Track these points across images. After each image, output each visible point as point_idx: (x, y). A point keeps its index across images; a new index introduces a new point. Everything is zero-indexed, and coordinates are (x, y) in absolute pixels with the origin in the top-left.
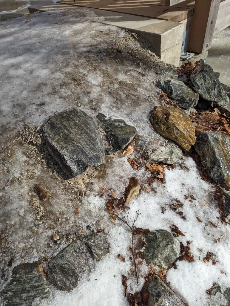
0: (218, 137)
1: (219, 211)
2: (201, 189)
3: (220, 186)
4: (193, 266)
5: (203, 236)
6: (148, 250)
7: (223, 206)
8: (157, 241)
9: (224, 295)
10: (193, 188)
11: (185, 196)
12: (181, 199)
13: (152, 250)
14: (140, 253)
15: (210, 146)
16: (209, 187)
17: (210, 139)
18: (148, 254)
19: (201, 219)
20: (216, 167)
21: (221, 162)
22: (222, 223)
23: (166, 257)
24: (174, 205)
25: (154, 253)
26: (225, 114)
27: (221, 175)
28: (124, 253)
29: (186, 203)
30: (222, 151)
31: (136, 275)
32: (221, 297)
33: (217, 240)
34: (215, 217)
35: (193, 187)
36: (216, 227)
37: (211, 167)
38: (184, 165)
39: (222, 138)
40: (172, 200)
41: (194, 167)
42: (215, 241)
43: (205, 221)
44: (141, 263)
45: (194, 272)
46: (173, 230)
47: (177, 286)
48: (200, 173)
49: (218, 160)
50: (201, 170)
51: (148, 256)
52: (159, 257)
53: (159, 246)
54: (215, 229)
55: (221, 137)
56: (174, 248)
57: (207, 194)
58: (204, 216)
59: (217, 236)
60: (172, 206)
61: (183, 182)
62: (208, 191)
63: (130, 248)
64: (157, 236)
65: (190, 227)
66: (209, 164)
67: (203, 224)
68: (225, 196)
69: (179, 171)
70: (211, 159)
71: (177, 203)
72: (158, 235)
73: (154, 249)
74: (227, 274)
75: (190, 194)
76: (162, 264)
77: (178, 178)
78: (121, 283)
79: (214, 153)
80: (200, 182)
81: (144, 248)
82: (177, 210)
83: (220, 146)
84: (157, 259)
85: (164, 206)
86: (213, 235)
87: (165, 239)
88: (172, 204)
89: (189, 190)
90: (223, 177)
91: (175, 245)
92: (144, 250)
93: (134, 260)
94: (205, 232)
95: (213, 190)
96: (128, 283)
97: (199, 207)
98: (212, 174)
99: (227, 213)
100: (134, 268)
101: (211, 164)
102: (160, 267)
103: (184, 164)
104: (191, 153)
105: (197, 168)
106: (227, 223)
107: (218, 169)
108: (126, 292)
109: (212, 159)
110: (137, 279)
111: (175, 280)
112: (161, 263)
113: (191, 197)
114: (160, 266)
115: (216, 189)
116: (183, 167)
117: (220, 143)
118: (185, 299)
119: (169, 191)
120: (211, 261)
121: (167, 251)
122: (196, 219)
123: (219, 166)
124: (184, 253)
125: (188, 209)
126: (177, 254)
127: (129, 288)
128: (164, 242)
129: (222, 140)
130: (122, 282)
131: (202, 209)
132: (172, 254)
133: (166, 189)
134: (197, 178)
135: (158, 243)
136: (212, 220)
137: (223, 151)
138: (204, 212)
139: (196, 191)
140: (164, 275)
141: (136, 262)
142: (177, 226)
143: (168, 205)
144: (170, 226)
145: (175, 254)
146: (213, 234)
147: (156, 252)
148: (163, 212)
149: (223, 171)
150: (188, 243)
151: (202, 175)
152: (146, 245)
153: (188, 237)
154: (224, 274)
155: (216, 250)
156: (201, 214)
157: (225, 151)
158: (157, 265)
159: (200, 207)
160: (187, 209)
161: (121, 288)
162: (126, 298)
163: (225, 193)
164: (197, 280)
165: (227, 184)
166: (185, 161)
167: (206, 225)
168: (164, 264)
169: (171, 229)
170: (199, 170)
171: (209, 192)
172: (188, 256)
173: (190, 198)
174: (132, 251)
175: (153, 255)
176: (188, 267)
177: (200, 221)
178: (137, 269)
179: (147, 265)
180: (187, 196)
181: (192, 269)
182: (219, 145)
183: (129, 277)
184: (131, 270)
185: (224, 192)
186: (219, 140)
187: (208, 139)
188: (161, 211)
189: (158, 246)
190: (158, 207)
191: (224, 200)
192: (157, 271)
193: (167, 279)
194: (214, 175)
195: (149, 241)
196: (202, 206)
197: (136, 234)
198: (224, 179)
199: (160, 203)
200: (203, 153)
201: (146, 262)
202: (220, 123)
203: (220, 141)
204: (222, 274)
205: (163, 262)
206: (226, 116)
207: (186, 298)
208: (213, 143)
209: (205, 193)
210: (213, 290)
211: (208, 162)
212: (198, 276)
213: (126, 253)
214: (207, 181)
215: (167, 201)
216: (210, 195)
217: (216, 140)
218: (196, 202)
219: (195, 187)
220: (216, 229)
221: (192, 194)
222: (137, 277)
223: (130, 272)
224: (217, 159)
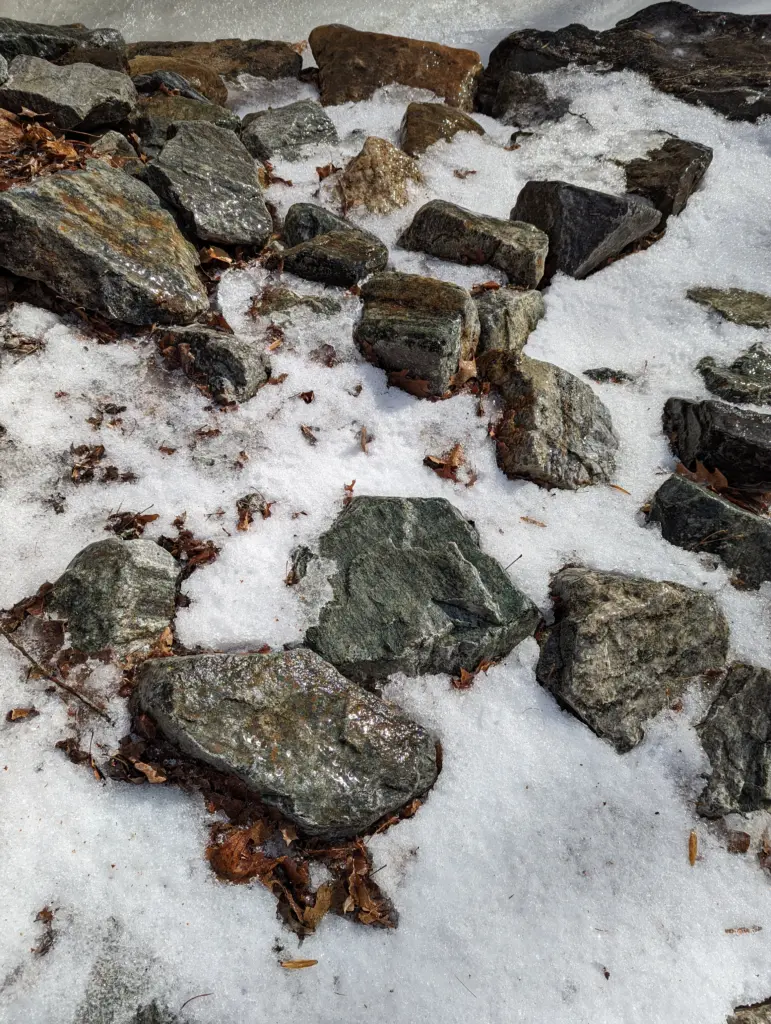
0: (41, 189)
1: (201, 390)
2: (119, 373)
3: (160, 328)
4: (224, 564)
5: (202, 480)
6: (80, 630)
7: (198, 370)
8: (87, 588)
9: (323, 556)
10: (96, 385)
11: (91, 420)
12: (86, 436)
13: (91, 619)
14: (66, 656)
15: (40, 231)
16: (138, 350)
17: (22, 208)
18: (88, 637)
19: (172, 443)
20: (105, 281)
21: (106, 259)
22: (223, 413)
23: (142, 602)
24: (79, 469)
25: (100, 622)
26: (26, 111)
27: (135, 294)
28: (21, 696)
29: (108, 436)
30: (86, 224)
31: (93, 710)
32: (319, 566)
33: (241, 461)
34: (201, 412)
35: (94, 382)
36: (217, 431)
37: (93, 292)
38: (16, 340)
39: (59, 186)
40: (63, 459)
41: (50, 326)
42: (238, 465)
43: (182, 442)
44: (84, 675)
45: (236, 572)
46: (118, 529)
47: (218, 636)
48: (83, 332)
49: (94, 258)
50: (80, 321)
51: (91, 642)
52: (120, 616)
53: (100, 593)
54: (218, 441)
55: (54, 184)
56: (142, 563)
57: (144, 371)
58: (175, 431)
59: (233, 449)
60: (76, 475)
61: (57, 390)
62: (142, 363)
63: (29, 672)
64: (79, 577)
65: (158, 484)
66: (82, 289)
67: (184, 452)
68: (185, 341)
69: (17, 367)
70: (75, 269)
71: (84, 457)
72: (79, 573)
73: (94, 613)
74: (306, 511)
75: (100, 405)
76: (143, 624)
77: (32, 389)
78: (67, 766)
79: (66, 244)
80: (102, 355)
81: (67, 635)
82: (97, 472)
83: (68, 215)
84: (117, 626)
85: (53, 492)
86: (225, 456)
87: (101, 566)
88: (70, 468)
89: (90, 399)
90: (146, 297)
91: (139, 554)
92: (71, 639)
93: (61, 685)
94: (202, 466)
95: (151, 350)
96: (87, 745)
97: (147, 421)
98: (113, 311)
99: (218, 381)
100: (73, 702)
101: (86, 283)
102: (146, 634)
103: (14, 336)
104: (14, 289)
105: (64, 322)
106: (233, 403)
107: (115, 284)
108: (96, 768)
109: (75, 265)
110: (102, 715)
111: (206, 628)
112: (138, 627)
113: (108, 412)
114: (141, 634)
115: (156, 342)
116: (20, 347)
117: (59, 203)
118: (255, 641)
119: (34, 442)
120: (257, 516)
121: (130, 586)
122: (160, 454)
123: (112, 274)
124: (184, 557)
125: (123, 446)
126: (165, 571)
127: (96, 754)
128: (104, 573)
129: (61, 191)
130: (69, 762)
131: (158, 419)
132: (151, 582)
133: (19, 446)
134: (86, 348)
135: (91, 590)
136: (197, 423)
137: (90, 223)
138: (168, 424)
139: (110, 387)
140: (170, 642)
141: (70, 683)
142: (122, 511)
143: (61, 482)
144: (105, 524)
145: (164, 575)
146: (223, 454)
147: (103, 614)
148: (59, 510)
149: (131, 279)
150: (178, 523)
151: (93, 331)
152: (66, 624)
153: (169, 513)
154: (301, 516)
155: (253, 483)
156: (165, 433)
157: (94, 220)
158: (133, 639)
159: (148, 418)
160: (122, 449)
161: (79, 773)
162: (109, 780)
163: (181, 335)
164: (253, 580)
165: (170, 309)
166: (12, 326)
167: (192, 447)
168: (150, 620)
169: (113, 531)
170: (75, 323)
171: (145, 363)
172: (198, 552)
173: (108, 418)
174: (40, 672)
175: (101, 628)
176: (216, 573)
177: (170, 451)
178: (85, 693)
179: (107, 663)
180: (94, 416)
181: (226, 571)
182: (62, 210)
183: (78, 731)
184: (71, 714)
185: (174, 334)
186: (53, 195)
187: (14, 212)
188: (52, 511)
189: (98, 596)
190: (36, 507)
191: (190, 354)
192: (143, 652)
193: (185, 644)
194: (120, 308)
195: (66, 607)
196: (152, 412)
197: (19, 625)
198: (151, 301)
199: (33, 495)
200: (38, 266)
201: (98, 660)
202: (30, 146)
203: (60, 199)
204: (297, 520)
205: (143, 619)
206: (36, 114)
207: (253, 637)
208: (40, 218)
209: (138, 373)
210: (298, 567)
211: (73, 282)
212: (250, 572)
213: (27, 693)
214: (120, 338)
215: (50, 472)
216: (153, 368)
217: (44, 201)
218: (131, 414)
219: (99, 378)
220: (220, 438)
221: (107, 401)
222: (99, 711)
223: (73, 720)
224: (90, 257)
